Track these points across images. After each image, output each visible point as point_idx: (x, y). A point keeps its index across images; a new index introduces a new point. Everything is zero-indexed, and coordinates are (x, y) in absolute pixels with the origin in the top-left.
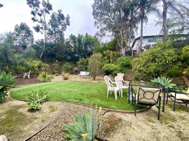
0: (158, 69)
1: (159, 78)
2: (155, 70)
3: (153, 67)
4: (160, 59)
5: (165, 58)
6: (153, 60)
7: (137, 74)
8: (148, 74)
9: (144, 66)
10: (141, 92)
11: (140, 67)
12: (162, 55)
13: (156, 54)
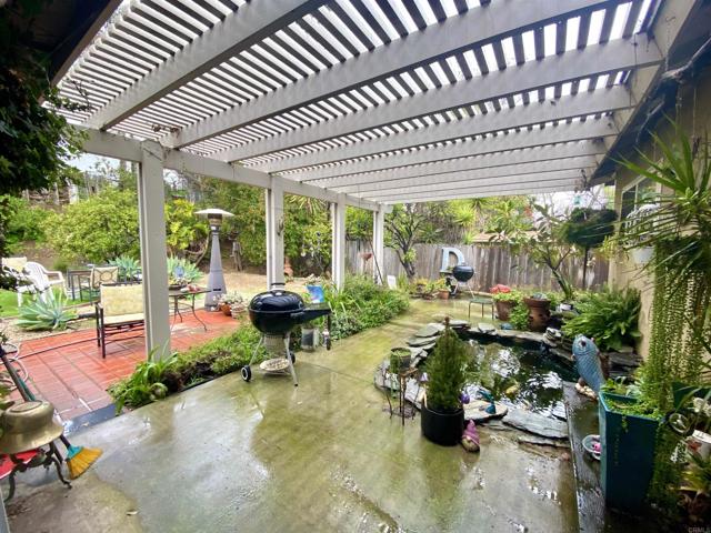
0: (114, 244)
1: (117, 259)
2: (109, 245)
3: (104, 240)
4: (117, 226)
5: (124, 224)
6: (105, 226)
7: (68, 256)
8: (94, 253)
9: (83, 238)
10: (97, 274)
11: (75, 237)
12: (120, 217)
13: (108, 216)
